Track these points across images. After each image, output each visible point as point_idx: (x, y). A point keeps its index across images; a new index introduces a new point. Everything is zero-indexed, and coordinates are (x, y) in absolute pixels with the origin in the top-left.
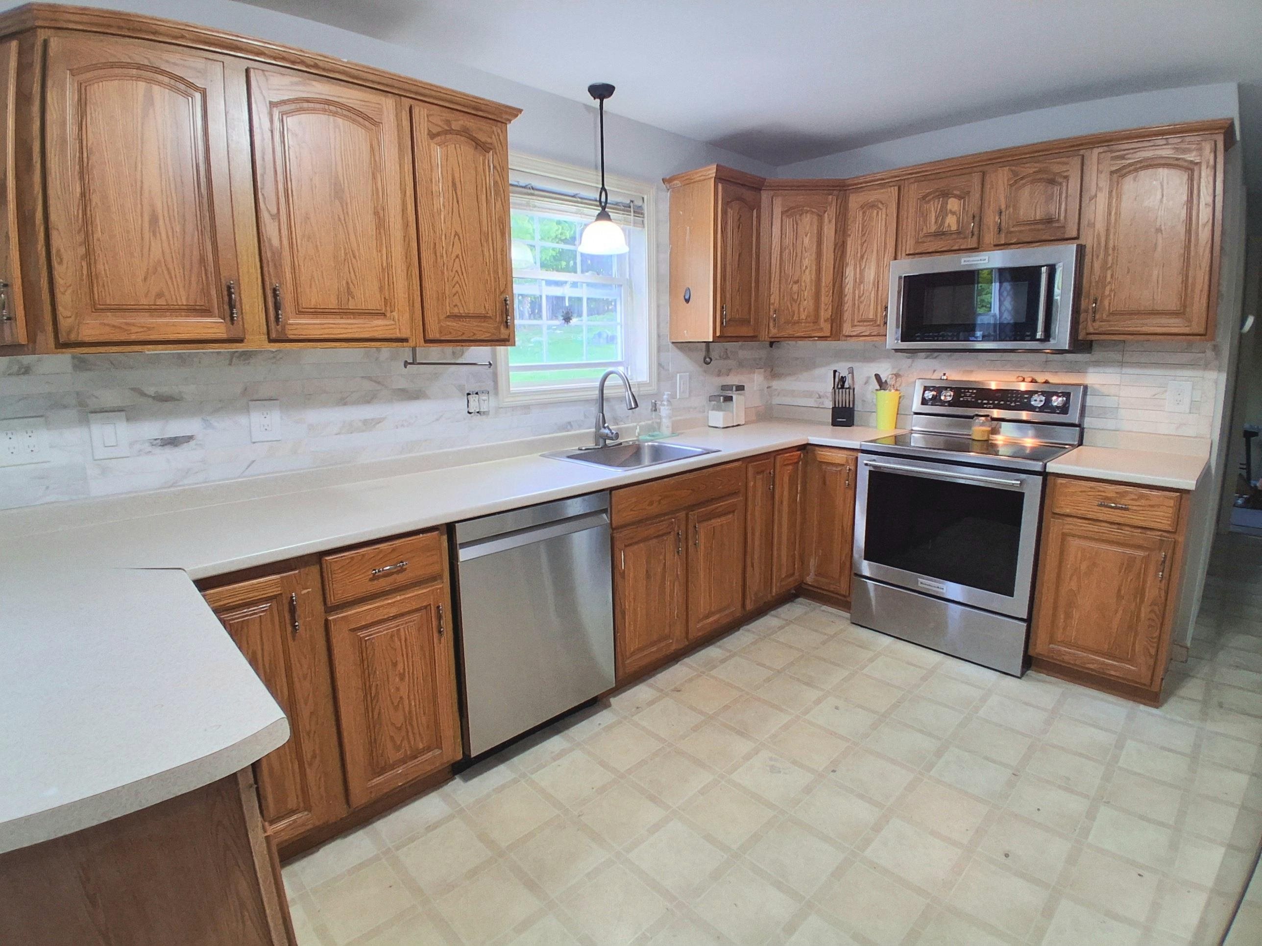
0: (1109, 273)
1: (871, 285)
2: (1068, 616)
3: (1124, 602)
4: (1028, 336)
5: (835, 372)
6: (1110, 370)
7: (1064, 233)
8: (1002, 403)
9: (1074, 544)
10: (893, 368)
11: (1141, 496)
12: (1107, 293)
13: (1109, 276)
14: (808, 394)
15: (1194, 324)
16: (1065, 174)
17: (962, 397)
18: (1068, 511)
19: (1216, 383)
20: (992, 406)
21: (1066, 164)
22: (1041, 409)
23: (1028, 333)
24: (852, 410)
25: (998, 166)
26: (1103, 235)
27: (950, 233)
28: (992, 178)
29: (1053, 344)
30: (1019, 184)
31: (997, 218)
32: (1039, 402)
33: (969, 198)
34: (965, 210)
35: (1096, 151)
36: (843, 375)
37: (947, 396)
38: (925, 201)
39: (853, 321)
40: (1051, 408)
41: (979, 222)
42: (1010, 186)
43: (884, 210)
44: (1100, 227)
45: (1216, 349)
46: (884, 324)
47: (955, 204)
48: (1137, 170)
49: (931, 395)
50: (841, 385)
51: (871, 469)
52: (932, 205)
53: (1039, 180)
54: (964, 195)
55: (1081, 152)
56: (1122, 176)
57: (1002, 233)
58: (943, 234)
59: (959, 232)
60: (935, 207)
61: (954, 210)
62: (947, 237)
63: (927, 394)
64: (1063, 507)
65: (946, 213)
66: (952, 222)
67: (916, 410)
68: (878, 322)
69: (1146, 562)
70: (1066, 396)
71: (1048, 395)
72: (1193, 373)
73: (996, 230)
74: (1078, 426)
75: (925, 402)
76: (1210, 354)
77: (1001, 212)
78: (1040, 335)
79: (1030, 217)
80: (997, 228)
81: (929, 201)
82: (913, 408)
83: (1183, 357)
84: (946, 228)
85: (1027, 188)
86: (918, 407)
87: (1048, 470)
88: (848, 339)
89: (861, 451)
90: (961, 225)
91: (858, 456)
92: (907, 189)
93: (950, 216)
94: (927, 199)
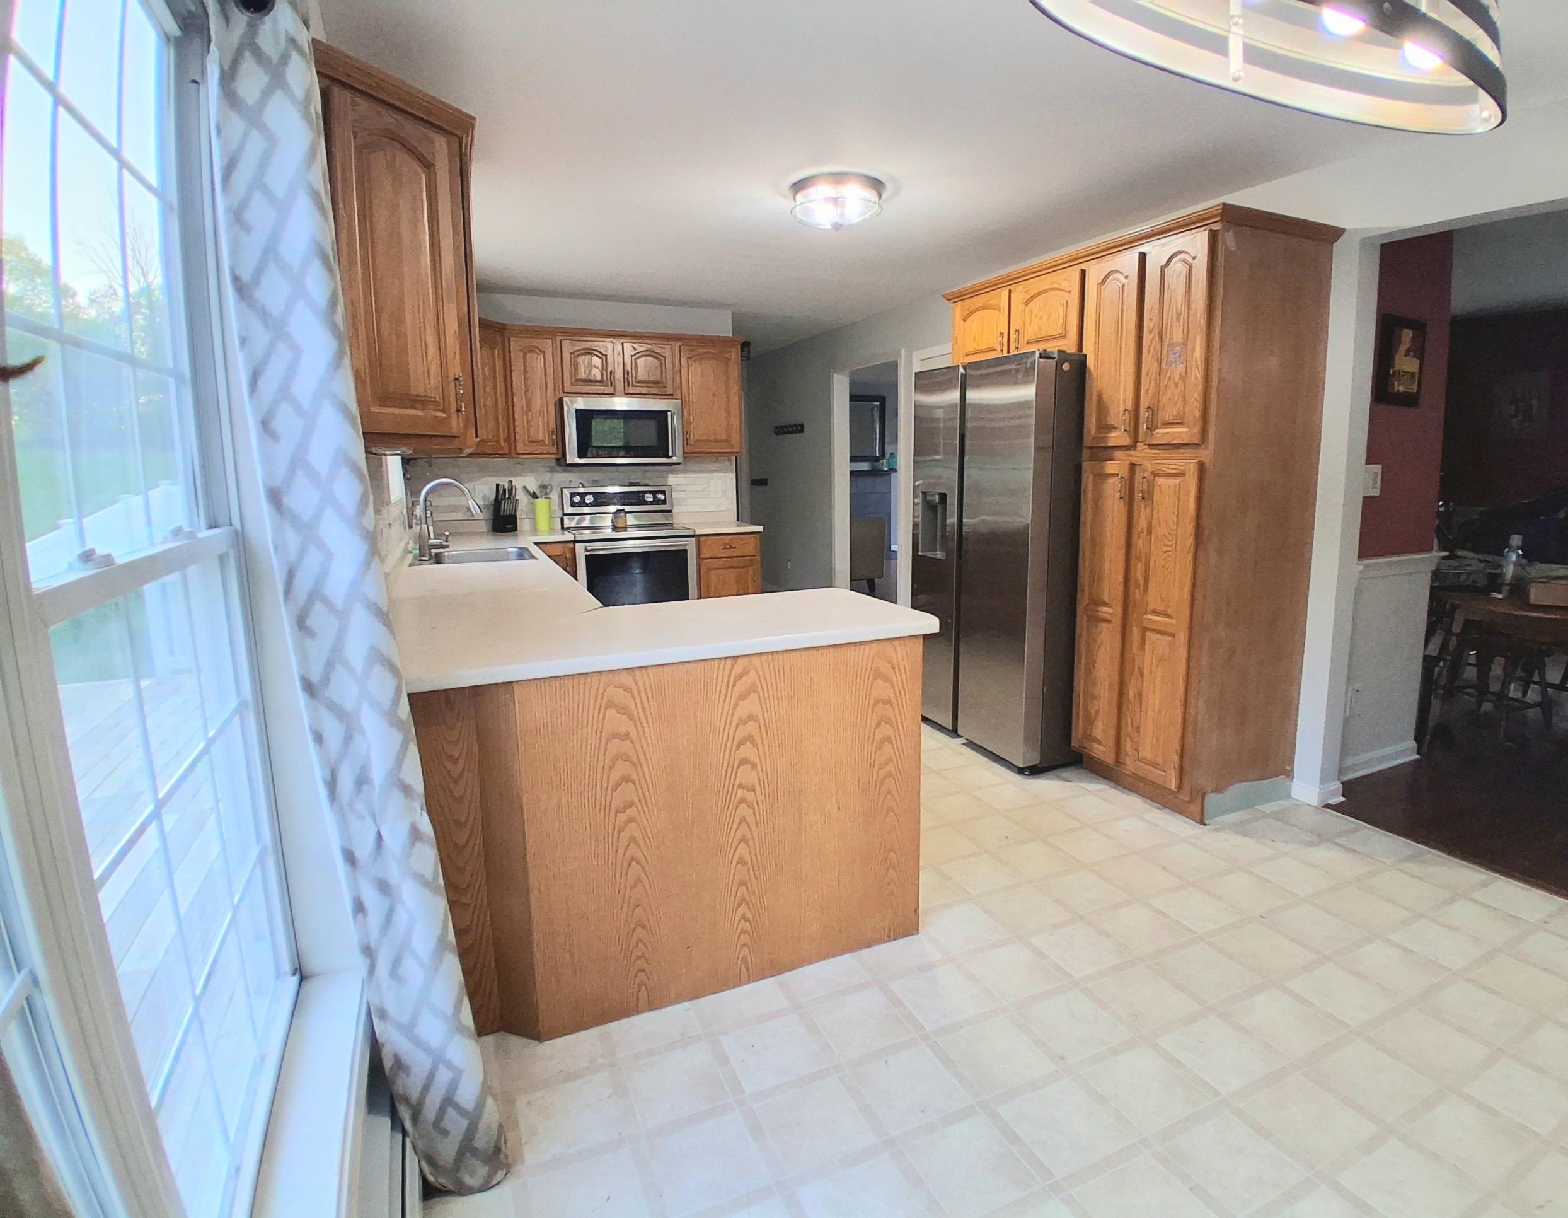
0: (691, 416)
1: (538, 412)
4: (664, 455)
5: (498, 485)
6: (677, 475)
7: (666, 391)
8: (627, 500)
9: (714, 574)
10: (537, 481)
11: (742, 539)
12: (692, 428)
13: (692, 419)
14: (455, 509)
15: (736, 447)
16: (664, 355)
17: (600, 499)
18: (708, 556)
19: (732, 479)
20: (622, 503)
21: (664, 348)
22: (651, 503)
23: (663, 453)
24: (515, 517)
25: (622, 341)
26: (686, 394)
27: (596, 381)
28: (619, 347)
29: (674, 459)
30: (638, 355)
31: (626, 376)
32: (649, 498)
33: (606, 359)
34: (605, 365)
35: (678, 344)
36: (506, 487)
37: (589, 499)
38: (575, 355)
39: (524, 442)
40: (656, 502)
41: (614, 377)
42: (632, 356)
43: (542, 356)
44: (684, 390)
45: (729, 460)
46: (553, 445)
47: (597, 361)
48: (701, 360)
49: (577, 499)
50: (507, 496)
51: (588, 553)
52: (580, 359)
53: (649, 356)
54: (603, 356)
55: (670, 343)
56: (694, 361)
57: (630, 386)
58: (590, 381)
59: (601, 381)
60: (583, 361)
61: (597, 365)
62: (593, 383)
63: (574, 499)
64: (706, 553)
65: (591, 365)
66: (596, 374)
67: (566, 512)
68: (547, 442)
69: (747, 573)
70: (663, 493)
71: (654, 493)
72: (722, 474)
73: (626, 383)
74: (671, 511)
75: (573, 505)
76: (727, 463)
77: (628, 372)
78: (670, 454)
79: (645, 378)
80: (627, 382)
81: (578, 356)
82: (561, 511)
83: (713, 467)
84: (592, 378)
85: (643, 359)
86: (569, 510)
87: (697, 533)
88: (521, 456)
89: (575, 542)
90: (602, 375)
91: (575, 546)
92: (558, 342)
93: (594, 369)
94: (576, 354)
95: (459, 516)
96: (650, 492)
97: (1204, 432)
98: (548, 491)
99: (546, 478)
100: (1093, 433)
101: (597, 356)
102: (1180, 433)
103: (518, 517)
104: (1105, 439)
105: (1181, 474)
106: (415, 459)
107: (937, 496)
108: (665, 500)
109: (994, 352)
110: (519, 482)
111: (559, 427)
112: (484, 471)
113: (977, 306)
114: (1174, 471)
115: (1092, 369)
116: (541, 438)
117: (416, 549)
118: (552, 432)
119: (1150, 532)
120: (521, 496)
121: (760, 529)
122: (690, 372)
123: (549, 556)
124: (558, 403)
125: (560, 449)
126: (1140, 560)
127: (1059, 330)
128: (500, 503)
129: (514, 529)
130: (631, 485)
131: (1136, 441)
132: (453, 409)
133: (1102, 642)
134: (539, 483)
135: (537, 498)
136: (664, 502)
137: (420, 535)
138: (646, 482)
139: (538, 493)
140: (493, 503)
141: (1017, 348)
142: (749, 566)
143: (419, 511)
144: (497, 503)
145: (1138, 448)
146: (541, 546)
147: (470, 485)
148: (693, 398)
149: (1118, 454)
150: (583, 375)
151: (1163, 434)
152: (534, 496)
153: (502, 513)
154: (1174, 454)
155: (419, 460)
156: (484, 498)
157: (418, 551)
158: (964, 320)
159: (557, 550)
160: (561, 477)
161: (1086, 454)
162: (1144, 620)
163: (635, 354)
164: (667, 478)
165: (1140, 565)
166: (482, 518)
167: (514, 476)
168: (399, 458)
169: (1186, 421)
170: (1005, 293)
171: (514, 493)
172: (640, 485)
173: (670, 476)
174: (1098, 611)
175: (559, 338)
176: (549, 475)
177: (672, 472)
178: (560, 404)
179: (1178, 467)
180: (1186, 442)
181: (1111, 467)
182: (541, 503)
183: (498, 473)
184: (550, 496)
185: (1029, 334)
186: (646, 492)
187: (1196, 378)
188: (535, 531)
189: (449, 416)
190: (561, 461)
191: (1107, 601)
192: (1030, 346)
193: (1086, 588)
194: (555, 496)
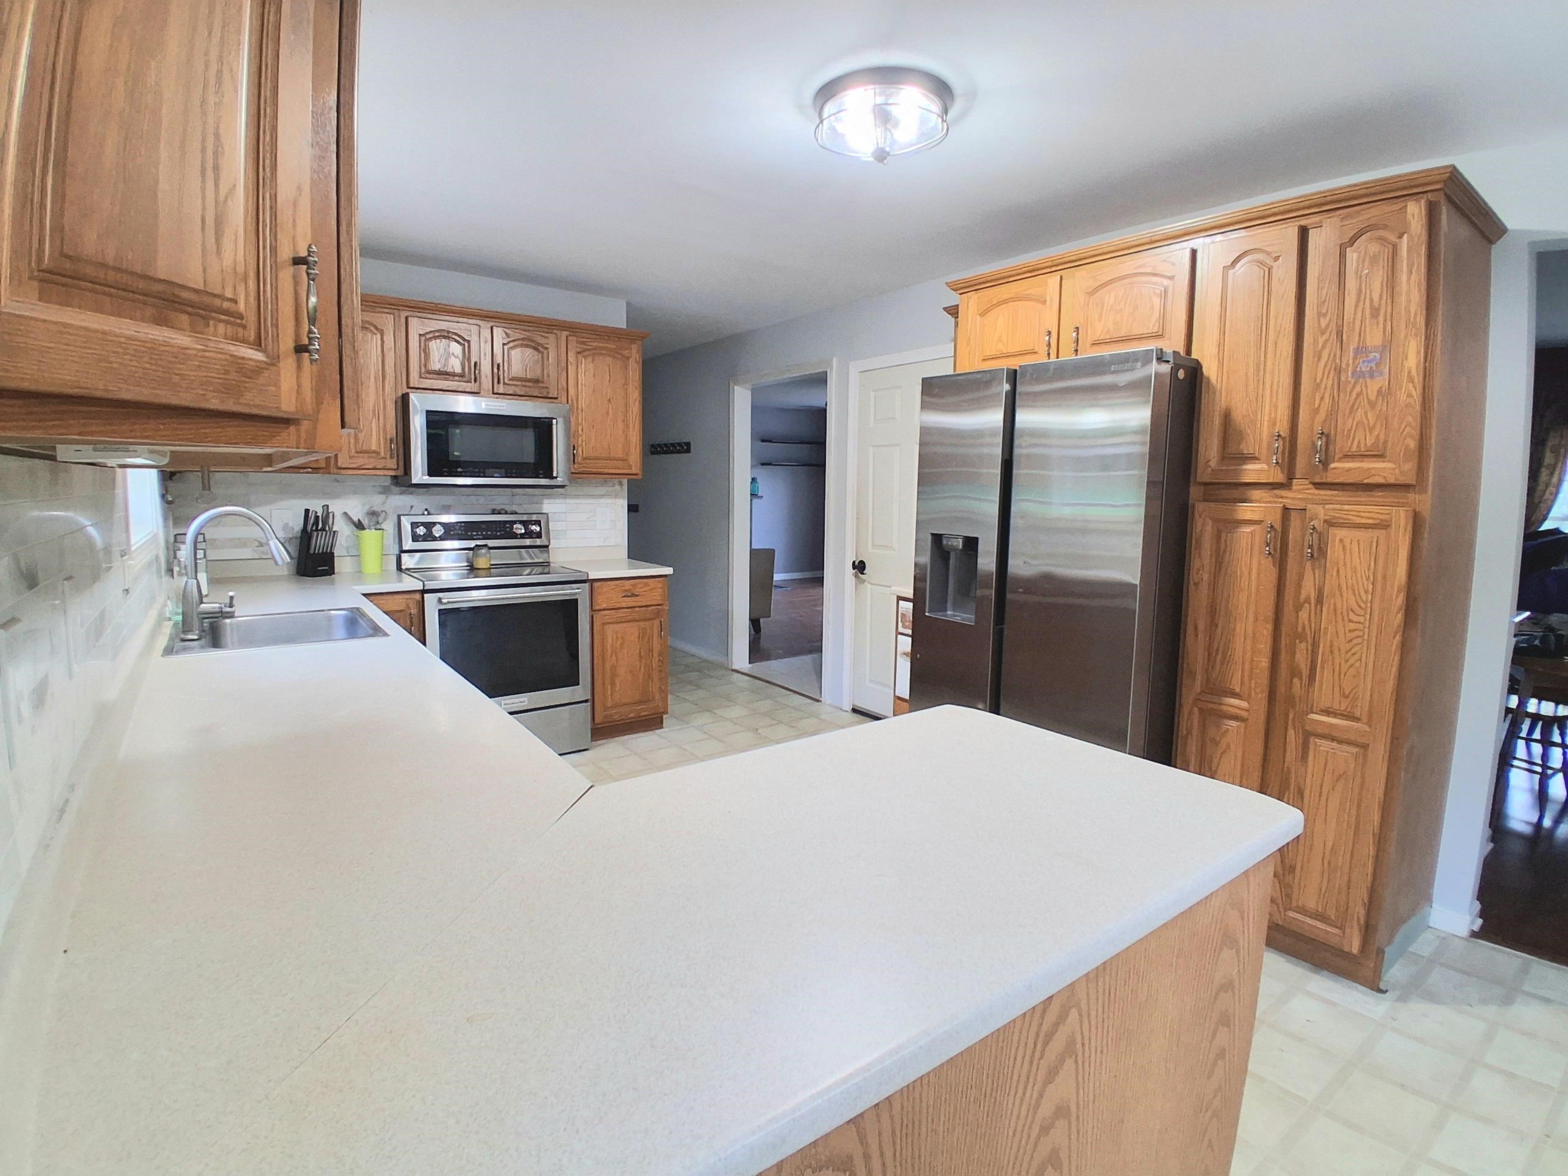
0: (580, 427)
1: (371, 412)
2: (613, 684)
3: (644, 660)
4: (541, 474)
5: (307, 511)
6: (558, 501)
7: (548, 393)
8: (489, 533)
9: (610, 630)
10: (364, 505)
11: (647, 585)
12: (580, 442)
13: (580, 430)
14: (242, 544)
15: (633, 468)
16: (546, 346)
17: (453, 531)
18: (604, 606)
19: (622, 506)
20: (481, 537)
21: (547, 338)
22: (522, 536)
23: (541, 472)
24: (332, 554)
25: (492, 324)
26: (574, 398)
27: (454, 375)
28: (486, 333)
29: (560, 481)
30: (511, 345)
31: (496, 370)
32: (520, 529)
33: (469, 347)
34: (466, 356)
35: (565, 333)
36: (320, 514)
37: (438, 531)
38: (426, 338)
39: (349, 451)
40: (529, 534)
41: (480, 370)
42: (504, 344)
43: (379, 336)
44: (572, 391)
45: (621, 484)
46: (391, 457)
47: (456, 348)
48: (594, 355)
49: (421, 531)
50: (320, 526)
51: (443, 607)
52: (434, 345)
53: (527, 346)
54: (464, 343)
55: (555, 331)
56: (585, 357)
57: (500, 384)
58: (447, 374)
59: (462, 375)
60: (437, 347)
61: (456, 354)
62: (451, 378)
63: (418, 530)
64: (602, 602)
65: (448, 355)
66: (455, 365)
67: (405, 548)
68: (382, 454)
69: (652, 628)
70: (538, 523)
71: (525, 523)
72: (609, 501)
73: (496, 380)
74: (547, 547)
75: (415, 538)
76: (617, 487)
77: (498, 365)
78: (555, 474)
79: (521, 375)
80: (496, 378)
81: (431, 339)
82: (397, 547)
83: (602, 490)
84: (450, 370)
85: (518, 350)
86: (408, 544)
87: (590, 578)
88: (342, 472)
89: (424, 591)
90: (463, 369)
91: (423, 598)
92: (403, 320)
93: (453, 357)
94: (428, 336)
95: (247, 553)
96: (521, 522)
97: (1421, 470)
98: (380, 519)
99: (377, 501)
100: (1213, 464)
101: (458, 342)
102: (1382, 470)
103: (335, 555)
104: (1238, 473)
105: (1384, 525)
106: (180, 472)
107: (961, 540)
108: (540, 532)
109: (1034, 356)
110: (337, 507)
111: (401, 433)
112: (286, 492)
113: (1005, 297)
114: (1371, 521)
115: (1213, 379)
116: (374, 448)
117: (177, 614)
118: (391, 440)
119: (1320, 600)
120: (340, 526)
121: (669, 571)
122: (580, 371)
123: (384, 612)
124: (400, 402)
125: (401, 463)
126: (1302, 637)
127: (1152, 327)
128: (310, 538)
129: (330, 571)
130: (494, 512)
131: (1291, 477)
132: (287, 343)
133: (1228, 746)
134: (367, 507)
135: (364, 529)
136: (539, 535)
137: (184, 591)
138: (515, 508)
139: (365, 522)
140: (299, 535)
141: (1076, 351)
142: (653, 619)
143: (185, 553)
144: (306, 536)
145: (1294, 487)
146: (372, 598)
147: (264, 510)
148: (583, 403)
149: (1256, 494)
150: (435, 365)
151: (1342, 470)
152: (360, 526)
153: (312, 551)
154: (1363, 497)
155: (187, 474)
156: (286, 527)
157: (180, 618)
158: (982, 315)
159: (398, 603)
160: (398, 501)
161: (1195, 492)
162: (1307, 721)
163: (509, 343)
164: (542, 504)
165: (1303, 645)
166: (282, 555)
167: (331, 498)
168: (154, 472)
169: (1388, 453)
170: (1053, 280)
171: (330, 522)
172: (506, 513)
173: (545, 501)
174: (1222, 704)
175: (404, 314)
176: (382, 497)
177: (549, 496)
178: (404, 401)
179: (1376, 516)
180: (1392, 481)
181: (1246, 511)
182: (370, 537)
183: (305, 493)
184: (383, 526)
185: (1098, 330)
186: (515, 522)
187: (1410, 395)
188: (359, 574)
189: (274, 360)
190: (402, 480)
191: (1238, 690)
192: (1096, 348)
193: (1199, 668)
194: (389, 526)
